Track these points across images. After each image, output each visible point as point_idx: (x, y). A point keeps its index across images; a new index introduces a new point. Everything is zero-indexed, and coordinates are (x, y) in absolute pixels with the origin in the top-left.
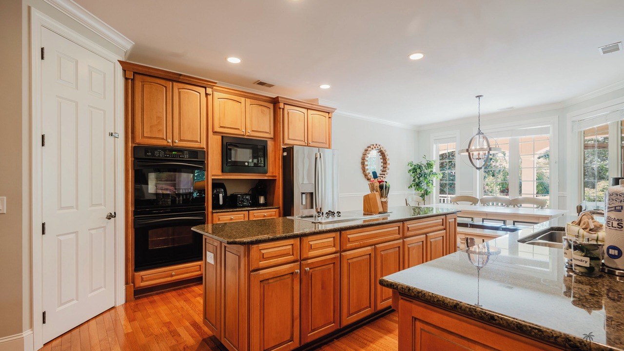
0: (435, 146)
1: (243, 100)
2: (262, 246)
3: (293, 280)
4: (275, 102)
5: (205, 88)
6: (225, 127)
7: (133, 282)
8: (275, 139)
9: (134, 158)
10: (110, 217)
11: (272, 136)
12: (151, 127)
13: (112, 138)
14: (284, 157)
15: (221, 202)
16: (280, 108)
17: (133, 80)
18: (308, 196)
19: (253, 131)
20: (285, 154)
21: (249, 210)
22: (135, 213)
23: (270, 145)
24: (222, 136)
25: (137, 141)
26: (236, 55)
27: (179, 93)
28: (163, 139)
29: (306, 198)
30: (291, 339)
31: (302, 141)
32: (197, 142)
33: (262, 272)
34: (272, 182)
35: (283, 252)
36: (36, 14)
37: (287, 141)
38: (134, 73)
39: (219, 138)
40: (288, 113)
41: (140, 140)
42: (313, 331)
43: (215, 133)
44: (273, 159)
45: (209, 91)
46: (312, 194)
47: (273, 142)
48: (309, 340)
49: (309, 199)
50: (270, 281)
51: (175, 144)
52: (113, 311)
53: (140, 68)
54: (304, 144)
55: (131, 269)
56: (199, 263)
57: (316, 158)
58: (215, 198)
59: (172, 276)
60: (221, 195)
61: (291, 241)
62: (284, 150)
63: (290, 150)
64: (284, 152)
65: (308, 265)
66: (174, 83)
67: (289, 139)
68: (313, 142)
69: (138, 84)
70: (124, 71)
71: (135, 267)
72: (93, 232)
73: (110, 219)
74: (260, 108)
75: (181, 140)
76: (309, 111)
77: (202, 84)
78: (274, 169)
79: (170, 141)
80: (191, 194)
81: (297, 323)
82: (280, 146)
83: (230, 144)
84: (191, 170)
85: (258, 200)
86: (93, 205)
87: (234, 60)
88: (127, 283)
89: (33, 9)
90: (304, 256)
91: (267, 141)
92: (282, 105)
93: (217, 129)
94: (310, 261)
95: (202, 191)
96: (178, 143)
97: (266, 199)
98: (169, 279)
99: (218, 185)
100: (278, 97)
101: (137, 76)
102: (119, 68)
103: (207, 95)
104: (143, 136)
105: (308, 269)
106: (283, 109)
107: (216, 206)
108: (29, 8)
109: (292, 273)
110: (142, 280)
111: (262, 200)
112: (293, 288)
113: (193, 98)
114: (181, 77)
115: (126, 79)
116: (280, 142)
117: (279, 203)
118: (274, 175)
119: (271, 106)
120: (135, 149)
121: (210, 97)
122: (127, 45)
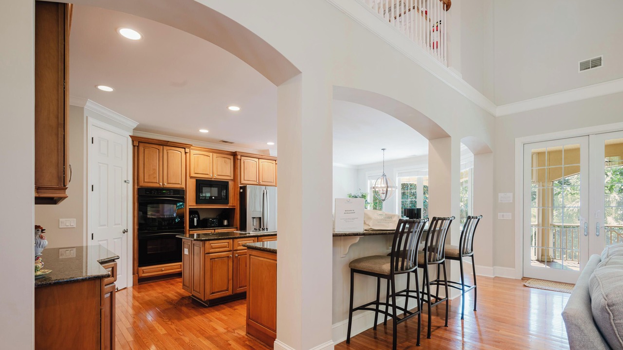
0: (369, 182)
1: (211, 154)
2: (211, 242)
3: (228, 260)
4: (234, 154)
5: (185, 149)
6: (198, 174)
7: (138, 273)
8: (234, 180)
9: (138, 195)
10: (125, 232)
11: (232, 178)
12: (149, 175)
13: (126, 184)
14: (240, 193)
15: (195, 224)
16: (238, 159)
17: (138, 146)
18: (258, 220)
19: (218, 175)
20: (241, 191)
21: (215, 229)
22: (139, 230)
23: (231, 184)
24: (196, 180)
25: (141, 185)
26: (205, 128)
27: (168, 153)
28: (157, 183)
29: (257, 221)
30: (227, 290)
31: (255, 181)
32: (179, 184)
33: (211, 254)
34: (232, 210)
35: (222, 246)
36: (91, 120)
37: (243, 182)
38: (139, 142)
39: (194, 181)
40: (244, 162)
41: (142, 184)
42: (240, 287)
43: (191, 177)
44: (233, 194)
45: (187, 150)
46: (260, 218)
47: (233, 183)
48: (238, 292)
49: (258, 223)
50: (216, 259)
51: (165, 186)
52: (126, 290)
53: (143, 139)
54: (256, 183)
55: (136, 265)
56: (180, 263)
57: (264, 194)
58: (191, 221)
59: (162, 271)
60: (195, 219)
61: (228, 241)
62: (241, 188)
63: (244, 188)
64: (241, 189)
65: (237, 253)
66: (164, 147)
67: (244, 180)
68: (263, 182)
69: (141, 149)
70: (133, 141)
71: (139, 264)
72: (115, 240)
73: (124, 233)
74: (224, 159)
75: (168, 183)
76: (260, 160)
77: (183, 146)
78: (233, 202)
79: (161, 184)
80: (174, 219)
81: (231, 282)
82: (238, 185)
83: (201, 184)
84: (175, 203)
85: (223, 223)
86: (116, 224)
87: (204, 131)
88: (134, 274)
89: (89, 118)
90: (235, 249)
91: (228, 182)
92: (239, 157)
93: (193, 175)
94: (238, 252)
95: (182, 216)
96: (166, 185)
97: (228, 222)
98: (161, 273)
99: (193, 212)
100: (236, 152)
101: (141, 144)
102: (130, 139)
103: (186, 153)
104: (144, 182)
105: (237, 255)
106: (240, 160)
107: (192, 226)
108: (87, 117)
109: (228, 257)
110: (143, 273)
111: (226, 223)
112: (228, 264)
113: (176, 156)
114: (169, 143)
115: (134, 146)
116: (238, 182)
117: (237, 225)
118: (234, 205)
119: (232, 157)
120: (139, 189)
121: (188, 154)
122: (135, 125)
